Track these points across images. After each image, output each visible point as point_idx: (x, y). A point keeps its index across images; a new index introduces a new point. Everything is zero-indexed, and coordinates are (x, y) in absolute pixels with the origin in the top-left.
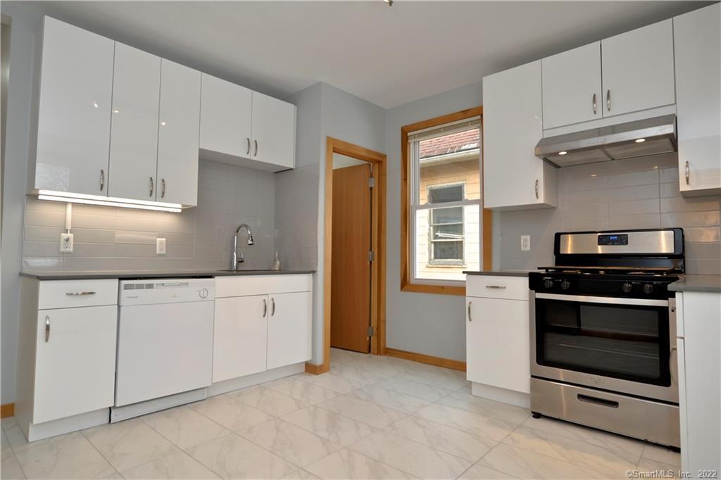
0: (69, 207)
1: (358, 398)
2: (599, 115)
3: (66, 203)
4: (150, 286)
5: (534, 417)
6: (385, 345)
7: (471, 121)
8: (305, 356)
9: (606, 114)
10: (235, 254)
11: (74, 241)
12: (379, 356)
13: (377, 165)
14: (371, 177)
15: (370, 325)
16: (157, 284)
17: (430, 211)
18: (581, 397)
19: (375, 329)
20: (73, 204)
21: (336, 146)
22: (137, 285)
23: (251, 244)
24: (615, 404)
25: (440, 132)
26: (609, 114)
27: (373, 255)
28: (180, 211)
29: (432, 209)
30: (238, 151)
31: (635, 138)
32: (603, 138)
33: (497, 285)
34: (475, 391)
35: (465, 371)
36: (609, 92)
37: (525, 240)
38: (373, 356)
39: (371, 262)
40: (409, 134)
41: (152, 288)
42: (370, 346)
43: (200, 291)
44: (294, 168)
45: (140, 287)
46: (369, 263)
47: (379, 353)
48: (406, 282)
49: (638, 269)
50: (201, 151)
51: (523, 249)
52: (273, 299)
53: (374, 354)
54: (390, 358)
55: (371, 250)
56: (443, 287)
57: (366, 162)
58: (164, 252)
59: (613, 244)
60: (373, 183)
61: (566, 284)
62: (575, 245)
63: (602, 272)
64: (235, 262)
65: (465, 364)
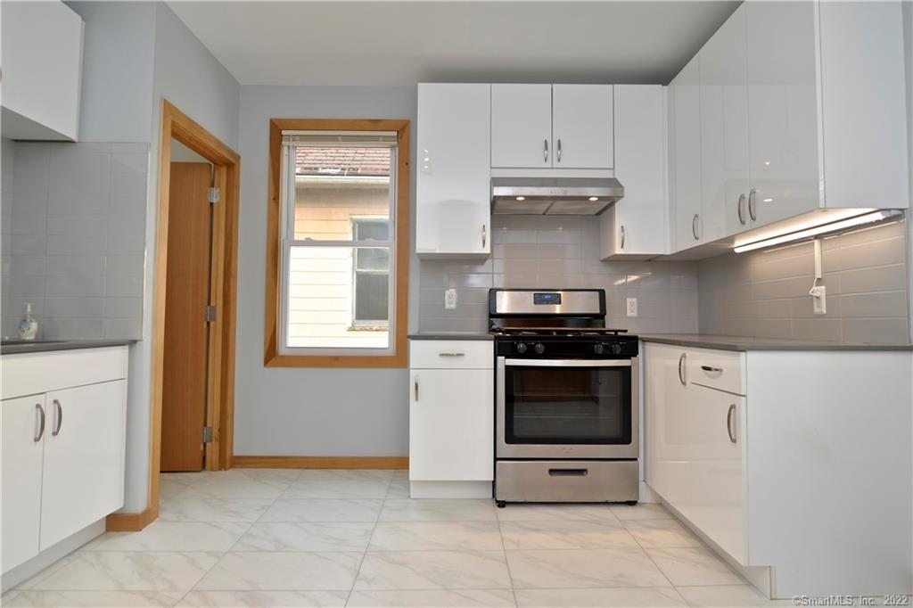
1: (260, 550)
2: (548, 164)
5: (499, 506)
6: (232, 453)
7: (384, 137)
9: (556, 164)
12: (223, 472)
13: (224, 170)
14: (213, 186)
15: (205, 425)
17: (354, 250)
18: (552, 471)
19: (216, 430)
21: (176, 121)
24: (581, 472)
25: (337, 140)
26: (559, 165)
27: (214, 313)
29: (356, 248)
31: (588, 195)
32: (565, 189)
33: (449, 352)
34: (414, 493)
35: (408, 468)
36: (559, 141)
37: (450, 297)
38: (213, 473)
39: (209, 323)
40: (284, 132)
42: (204, 458)
44: (77, 141)
46: (205, 325)
47: (222, 465)
48: (272, 353)
49: (589, 329)
51: (447, 306)
53: (212, 470)
54: (245, 470)
55: (209, 304)
56: (337, 358)
57: (205, 161)
59: (548, 304)
60: (216, 196)
61: (540, 347)
62: (512, 303)
63: (555, 334)
65: (408, 458)
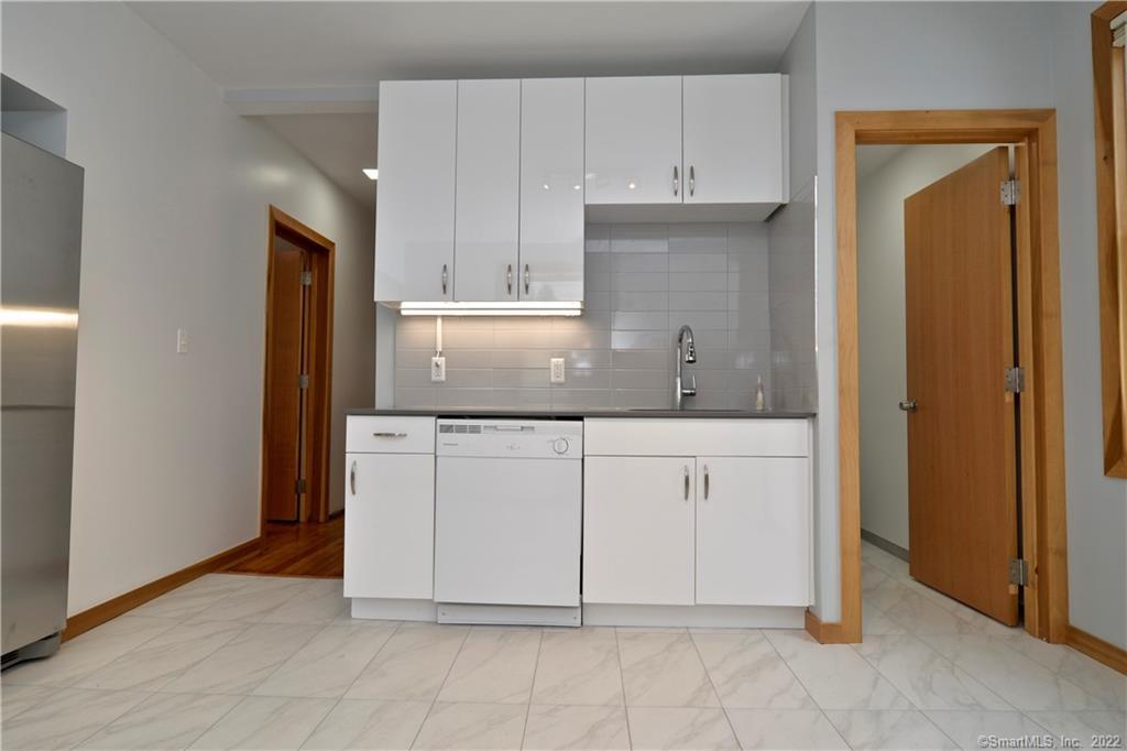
0: (439, 321)
3: (436, 317)
4: (475, 430)
6: (1065, 618)
8: (797, 595)
10: (679, 380)
11: (446, 367)
12: (1043, 642)
13: (1025, 145)
14: (1011, 178)
15: (1020, 555)
16: (485, 427)
19: (1032, 568)
20: (443, 317)
21: (864, 128)
22: (457, 426)
23: (690, 362)
27: (1021, 377)
28: (578, 313)
30: (659, 194)
38: (1026, 636)
39: (1017, 397)
40: (1114, 25)
41: (479, 432)
42: (1021, 610)
43: (554, 442)
44: (787, 202)
45: (461, 429)
46: (1009, 398)
47: (1044, 634)
50: (587, 208)
52: (705, 468)
53: (1032, 633)
55: (1016, 364)
58: (562, 379)
60: (1017, 193)
64: (679, 397)
